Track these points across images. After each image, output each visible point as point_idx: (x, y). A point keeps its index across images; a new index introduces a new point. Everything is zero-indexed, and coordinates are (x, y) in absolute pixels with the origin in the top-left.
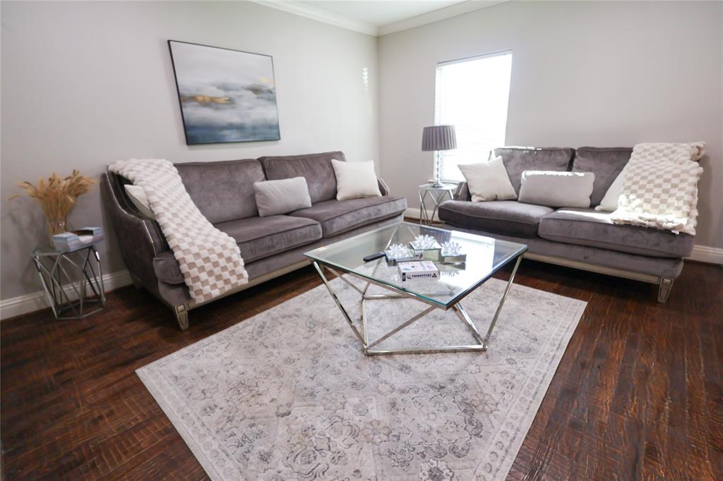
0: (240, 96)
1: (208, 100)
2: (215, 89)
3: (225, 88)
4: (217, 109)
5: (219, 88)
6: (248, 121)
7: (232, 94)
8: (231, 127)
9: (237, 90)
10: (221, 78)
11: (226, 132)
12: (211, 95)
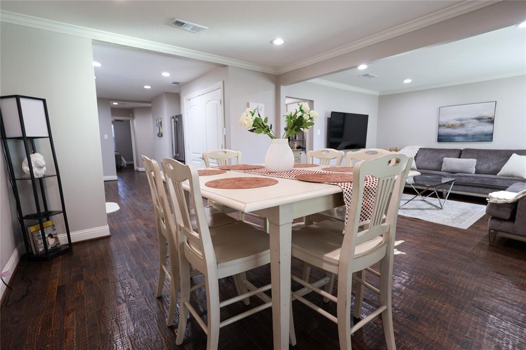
0: (468, 123)
1: (450, 125)
2: (454, 121)
3: (460, 120)
4: (454, 128)
5: (457, 120)
6: (470, 133)
7: (463, 122)
8: (460, 135)
9: (467, 120)
10: (459, 116)
11: (456, 138)
12: (453, 123)
